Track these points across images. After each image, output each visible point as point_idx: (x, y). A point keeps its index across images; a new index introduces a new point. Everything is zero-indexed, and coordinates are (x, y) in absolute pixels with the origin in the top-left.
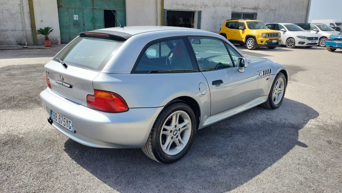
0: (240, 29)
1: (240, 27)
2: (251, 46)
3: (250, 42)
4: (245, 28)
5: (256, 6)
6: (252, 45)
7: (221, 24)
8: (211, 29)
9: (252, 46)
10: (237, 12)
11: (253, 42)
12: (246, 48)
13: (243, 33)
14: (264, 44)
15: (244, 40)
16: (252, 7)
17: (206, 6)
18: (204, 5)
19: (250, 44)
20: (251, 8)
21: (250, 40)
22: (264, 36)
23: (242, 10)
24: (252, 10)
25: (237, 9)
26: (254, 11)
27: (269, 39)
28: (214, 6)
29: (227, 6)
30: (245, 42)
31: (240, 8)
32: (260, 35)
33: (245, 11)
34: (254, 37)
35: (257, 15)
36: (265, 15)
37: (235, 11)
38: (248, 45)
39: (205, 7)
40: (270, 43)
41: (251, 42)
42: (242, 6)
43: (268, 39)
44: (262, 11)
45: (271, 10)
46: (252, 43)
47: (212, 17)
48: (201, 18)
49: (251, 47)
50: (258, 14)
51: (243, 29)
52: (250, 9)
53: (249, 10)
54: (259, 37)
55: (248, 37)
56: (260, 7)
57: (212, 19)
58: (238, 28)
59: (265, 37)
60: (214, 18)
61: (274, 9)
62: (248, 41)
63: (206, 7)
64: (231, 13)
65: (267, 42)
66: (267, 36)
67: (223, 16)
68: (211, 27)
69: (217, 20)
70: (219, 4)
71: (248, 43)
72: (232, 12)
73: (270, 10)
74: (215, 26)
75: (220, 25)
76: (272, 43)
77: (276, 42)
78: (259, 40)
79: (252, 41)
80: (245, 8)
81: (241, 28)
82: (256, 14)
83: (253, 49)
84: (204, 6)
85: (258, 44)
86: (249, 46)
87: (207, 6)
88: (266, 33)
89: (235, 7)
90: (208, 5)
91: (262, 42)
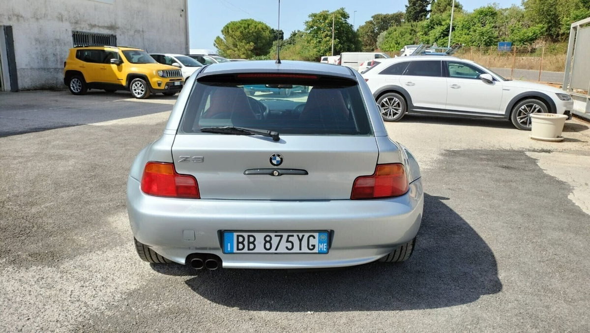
0: (113, 63)
1: (112, 60)
2: (140, 91)
3: (136, 85)
4: (121, 62)
5: (112, 23)
6: (142, 91)
7: (57, 54)
8: (38, 62)
9: (143, 93)
10: (81, 32)
11: (143, 85)
12: (132, 96)
13: (120, 70)
14: (163, 88)
15: (124, 83)
16: (106, 25)
17: (18, 16)
18: (14, 15)
19: (138, 89)
20: (105, 27)
21: (136, 83)
22: (161, 75)
23: (90, 30)
24: (107, 29)
25: (82, 26)
26: (110, 31)
27: (170, 80)
28: (37, 19)
29: (62, 20)
30: (127, 86)
31: (87, 25)
32: (154, 73)
33: (96, 31)
34: (143, 77)
35: (116, 39)
36: (129, 39)
37: (78, 30)
38: (133, 90)
39: (18, 20)
40: (171, 86)
41: (138, 85)
42: (88, 22)
43: (167, 80)
44: (123, 33)
45: (137, 31)
46: (142, 88)
47: (37, 40)
48: (14, 40)
49: (141, 93)
50: (117, 37)
51: (118, 63)
52: (103, 27)
53: (101, 29)
54: (153, 76)
55: (131, 77)
56: (119, 24)
57: (36, 44)
58: (109, 62)
59: (163, 76)
60: (39, 42)
61: (141, 29)
62: (133, 83)
63: (20, 19)
64: (71, 34)
65: (167, 84)
66: (165, 75)
67: (58, 38)
68: (38, 58)
69: (47, 45)
70: (45, 15)
71: (134, 87)
72: (73, 32)
73: (135, 32)
74: (45, 58)
75: (54, 54)
76: (174, 86)
77: (179, 84)
78: (154, 82)
79: (140, 83)
80: (95, 26)
81: (114, 60)
82: (115, 36)
83: (146, 97)
84: (16, 18)
85: (154, 88)
86: (136, 93)
87: (22, 17)
88: (163, 71)
89: (76, 23)
90: (23, 15)
91: (159, 85)
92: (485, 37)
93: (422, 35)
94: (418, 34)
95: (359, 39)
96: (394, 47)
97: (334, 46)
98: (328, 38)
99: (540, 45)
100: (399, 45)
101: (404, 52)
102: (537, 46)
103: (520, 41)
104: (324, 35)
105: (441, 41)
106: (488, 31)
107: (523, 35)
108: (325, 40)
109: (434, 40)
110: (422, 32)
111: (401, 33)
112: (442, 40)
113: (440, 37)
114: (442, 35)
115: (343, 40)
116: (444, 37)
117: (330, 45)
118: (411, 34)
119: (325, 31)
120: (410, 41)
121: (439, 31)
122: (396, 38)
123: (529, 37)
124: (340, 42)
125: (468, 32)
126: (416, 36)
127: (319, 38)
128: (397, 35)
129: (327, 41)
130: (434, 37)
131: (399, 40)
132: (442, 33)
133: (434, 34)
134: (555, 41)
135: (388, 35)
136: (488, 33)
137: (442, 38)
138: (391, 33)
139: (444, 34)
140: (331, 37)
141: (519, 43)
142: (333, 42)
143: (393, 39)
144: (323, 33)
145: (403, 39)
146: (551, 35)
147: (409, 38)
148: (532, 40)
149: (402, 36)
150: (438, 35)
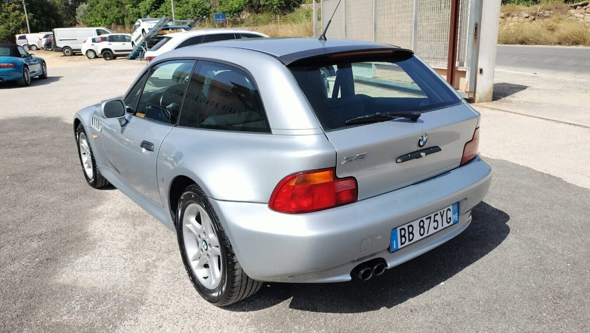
92: (199, 9)
93: (131, 8)
94: (127, 7)
95: (58, 12)
96: (101, 21)
97: (29, 22)
98: (17, 12)
99: (245, 15)
100: (107, 18)
101: (139, 25)
102: (244, 17)
103: (230, 13)
104: (11, 7)
105: (153, 13)
106: (200, 3)
107: (231, 7)
108: (13, 14)
109: (145, 13)
110: (130, 4)
111: (105, 5)
112: (155, 13)
113: (151, 10)
114: (153, 7)
115: (38, 14)
116: (155, 9)
117: (23, 20)
118: (117, 7)
119: (11, 4)
120: (119, 14)
121: (149, 3)
122: (102, 11)
123: (236, 8)
124: (34, 17)
125: (179, 4)
126: (124, 9)
127: (5, 12)
128: (102, 8)
129: (17, 16)
130: (145, 10)
131: (106, 14)
132: (152, 5)
133: (144, 7)
134: (257, 12)
135: (90, 8)
136: (200, 4)
137: (153, 10)
138: (93, 6)
139: (154, 6)
140: (22, 10)
141: (229, 15)
142: (26, 16)
143: (98, 12)
144: (8, 6)
145: (110, 12)
146: (252, 7)
147: (116, 11)
148: (239, 11)
149: (108, 8)
150: (148, 7)
